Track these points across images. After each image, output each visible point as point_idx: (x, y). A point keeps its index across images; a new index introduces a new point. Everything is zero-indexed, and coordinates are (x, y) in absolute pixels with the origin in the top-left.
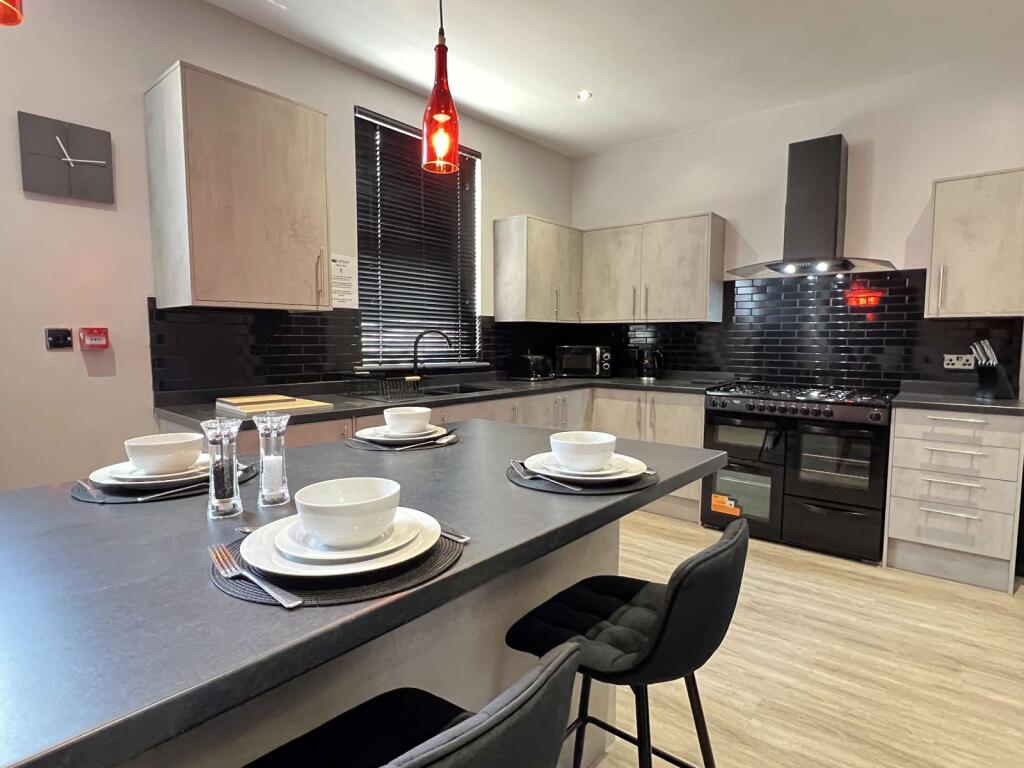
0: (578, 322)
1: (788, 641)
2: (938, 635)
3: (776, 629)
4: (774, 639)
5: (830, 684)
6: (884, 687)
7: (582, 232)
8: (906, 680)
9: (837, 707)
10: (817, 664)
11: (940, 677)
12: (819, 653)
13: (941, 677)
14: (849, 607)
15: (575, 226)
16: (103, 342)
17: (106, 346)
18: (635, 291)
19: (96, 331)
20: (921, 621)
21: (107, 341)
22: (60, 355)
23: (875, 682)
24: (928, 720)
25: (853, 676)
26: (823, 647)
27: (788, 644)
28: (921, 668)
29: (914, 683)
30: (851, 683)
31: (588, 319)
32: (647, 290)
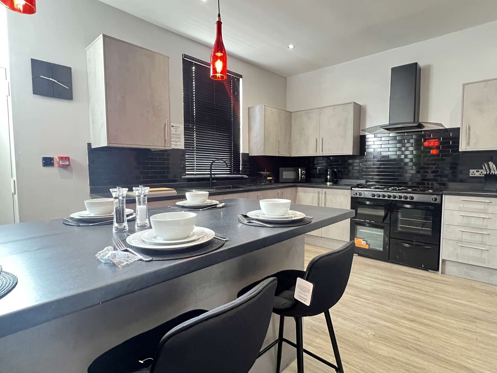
0: (289, 156)
1: (390, 307)
2: (465, 305)
3: (384, 301)
4: (382, 306)
5: (410, 327)
6: (436, 328)
7: (291, 112)
8: (448, 326)
9: (413, 337)
10: (404, 318)
11: (464, 325)
12: (405, 313)
13: (466, 325)
14: (421, 292)
15: (288, 110)
16: (67, 163)
17: (69, 165)
18: (316, 140)
19: (64, 158)
20: (457, 299)
21: (69, 163)
22: (48, 169)
23: (431, 326)
24: (458, 344)
25: (421, 323)
26: (407, 310)
27: (389, 308)
28: (456, 321)
29: (451, 327)
30: (420, 327)
31: (294, 154)
32: (322, 140)
